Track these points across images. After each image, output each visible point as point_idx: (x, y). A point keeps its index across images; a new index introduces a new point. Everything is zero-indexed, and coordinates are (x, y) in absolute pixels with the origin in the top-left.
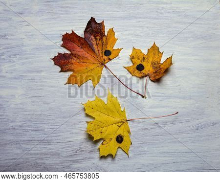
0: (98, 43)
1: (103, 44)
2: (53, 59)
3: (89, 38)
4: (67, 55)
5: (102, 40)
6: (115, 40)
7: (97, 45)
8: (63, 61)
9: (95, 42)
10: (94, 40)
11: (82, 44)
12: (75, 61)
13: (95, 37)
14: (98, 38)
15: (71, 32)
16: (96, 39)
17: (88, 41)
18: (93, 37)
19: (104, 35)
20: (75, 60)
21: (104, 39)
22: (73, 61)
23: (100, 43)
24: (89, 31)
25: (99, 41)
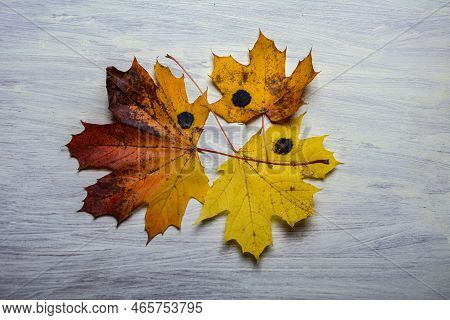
0: (152, 112)
1: (165, 109)
2: (84, 209)
3: (128, 114)
4: (107, 180)
5: (158, 102)
7: (153, 117)
8: (108, 200)
9: (146, 116)
10: (139, 112)
11: (122, 137)
12: (132, 183)
13: (138, 104)
14: (147, 101)
15: (82, 129)
16: (143, 107)
17: (130, 123)
18: (134, 108)
19: (156, 88)
20: (130, 181)
21: (160, 95)
22: (128, 185)
23: (158, 109)
24: (118, 101)
25: (152, 107)
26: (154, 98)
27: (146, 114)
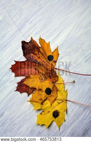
0: (38, 56)
1: (43, 55)
2: (16, 90)
3: (30, 57)
5: (40, 52)
6: (48, 45)
7: (39, 58)
10: (34, 56)
13: (33, 53)
14: (36, 52)
15: (14, 63)
16: (35, 54)
17: (31, 60)
18: (32, 55)
19: (39, 47)
21: (41, 50)
23: (41, 55)
24: (26, 53)
25: (38, 54)
26: (39, 51)
27: (36, 57)
